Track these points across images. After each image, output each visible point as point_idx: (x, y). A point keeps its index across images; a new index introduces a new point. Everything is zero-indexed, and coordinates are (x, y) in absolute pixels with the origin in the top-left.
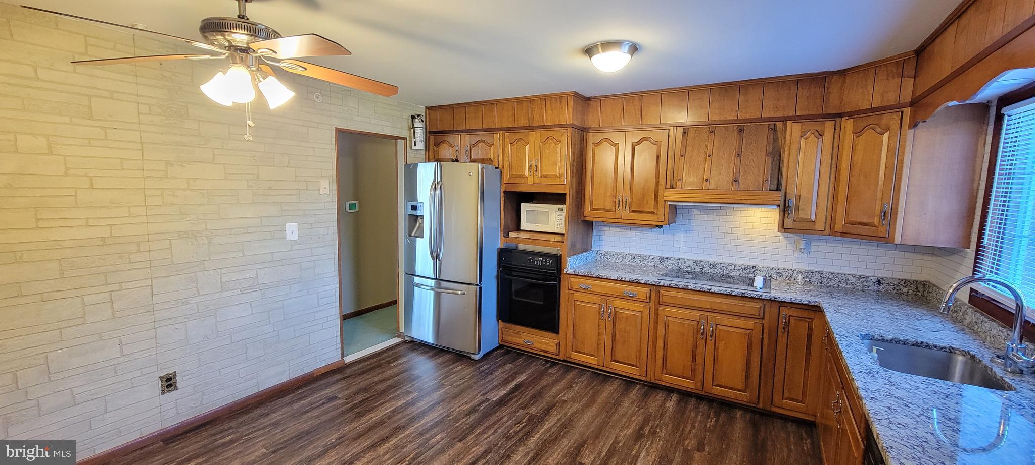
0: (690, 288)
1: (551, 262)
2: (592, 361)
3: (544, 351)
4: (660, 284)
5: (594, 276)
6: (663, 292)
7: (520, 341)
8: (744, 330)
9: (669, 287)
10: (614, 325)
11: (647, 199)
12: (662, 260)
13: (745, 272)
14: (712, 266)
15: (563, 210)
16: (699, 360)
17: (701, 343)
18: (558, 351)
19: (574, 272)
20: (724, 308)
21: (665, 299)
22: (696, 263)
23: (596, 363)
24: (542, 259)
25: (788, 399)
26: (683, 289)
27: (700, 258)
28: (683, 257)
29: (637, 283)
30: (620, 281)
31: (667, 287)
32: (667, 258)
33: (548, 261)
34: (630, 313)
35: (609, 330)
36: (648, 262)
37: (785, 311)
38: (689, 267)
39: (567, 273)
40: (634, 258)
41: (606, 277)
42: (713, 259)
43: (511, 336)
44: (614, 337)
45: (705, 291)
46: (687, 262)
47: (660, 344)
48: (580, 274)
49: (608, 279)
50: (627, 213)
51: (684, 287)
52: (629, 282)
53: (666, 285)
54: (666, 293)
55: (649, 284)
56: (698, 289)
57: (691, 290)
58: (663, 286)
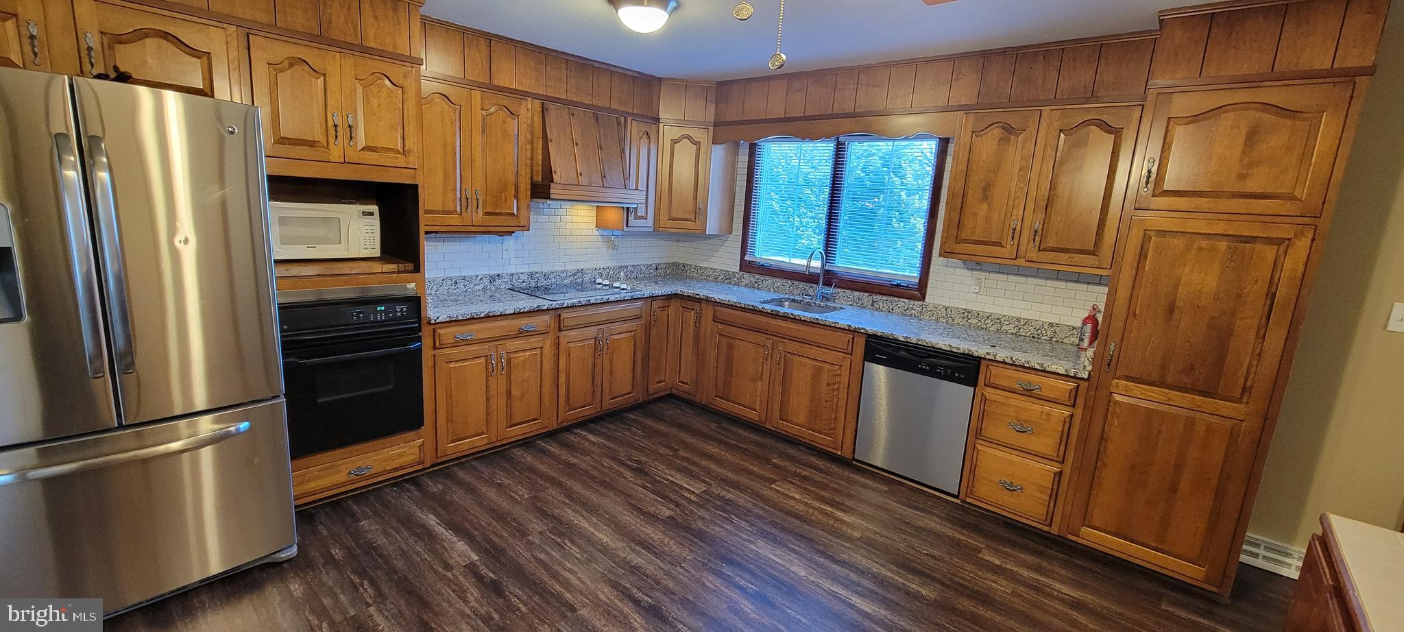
0: (592, 302)
1: (405, 310)
2: (480, 442)
3: (396, 469)
4: (564, 306)
5: (482, 315)
6: (563, 316)
7: (341, 477)
8: (629, 334)
9: (573, 306)
10: (509, 378)
11: (505, 196)
12: (492, 279)
13: (575, 278)
14: (547, 276)
15: (371, 214)
16: (598, 380)
17: (599, 361)
18: (422, 455)
19: (450, 317)
20: (615, 316)
21: (567, 323)
22: (531, 275)
23: (486, 441)
24: (383, 308)
25: (658, 383)
26: (586, 305)
27: (533, 270)
28: (514, 271)
29: (539, 310)
30: (519, 313)
31: (571, 307)
32: (498, 276)
33: (399, 310)
34: (528, 353)
35: (502, 388)
36: (475, 285)
37: (655, 305)
38: (523, 282)
39: (438, 321)
40: (456, 283)
41: (499, 313)
42: (546, 269)
43: (315, 479)
44: (509, 395)
45: (605, 303)
46: (521, 276)
47: (562, 379)
48: (460, 318)
49: (503, 316)
50: (479, 217)
51: (587, 303)
52: (530, 312)
53: (569, 305)
54: (568, 315)
55: (552, 309)
56: (599, 301)
57: (593, 304)
58: (567, 307)
